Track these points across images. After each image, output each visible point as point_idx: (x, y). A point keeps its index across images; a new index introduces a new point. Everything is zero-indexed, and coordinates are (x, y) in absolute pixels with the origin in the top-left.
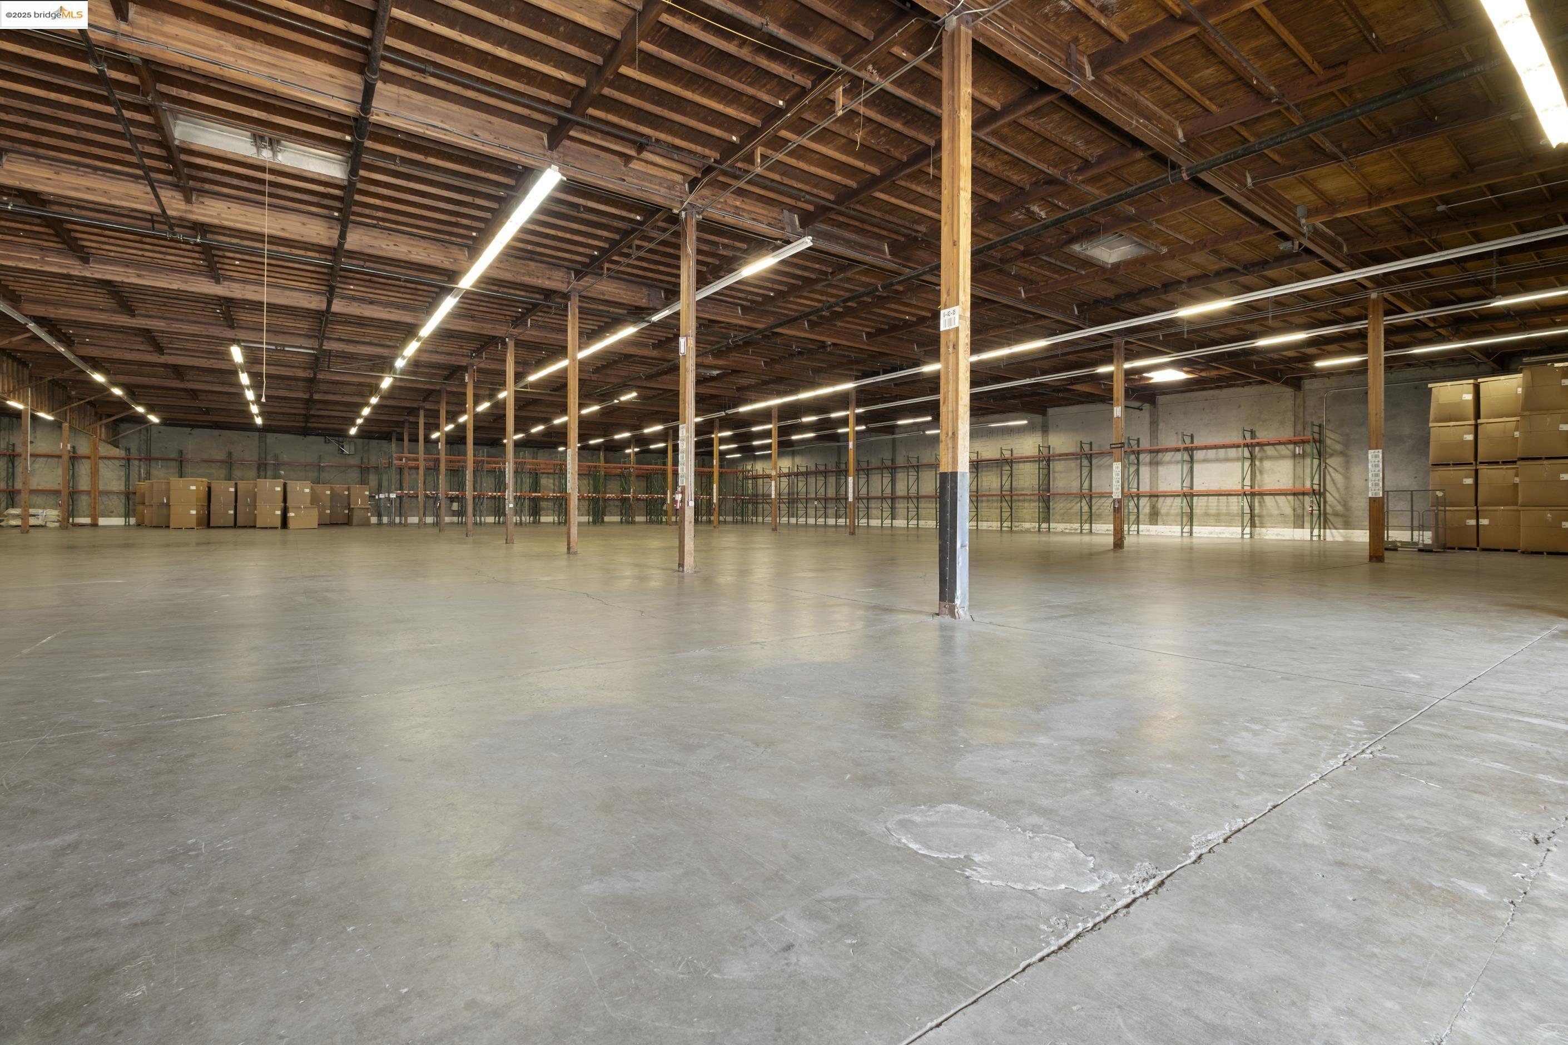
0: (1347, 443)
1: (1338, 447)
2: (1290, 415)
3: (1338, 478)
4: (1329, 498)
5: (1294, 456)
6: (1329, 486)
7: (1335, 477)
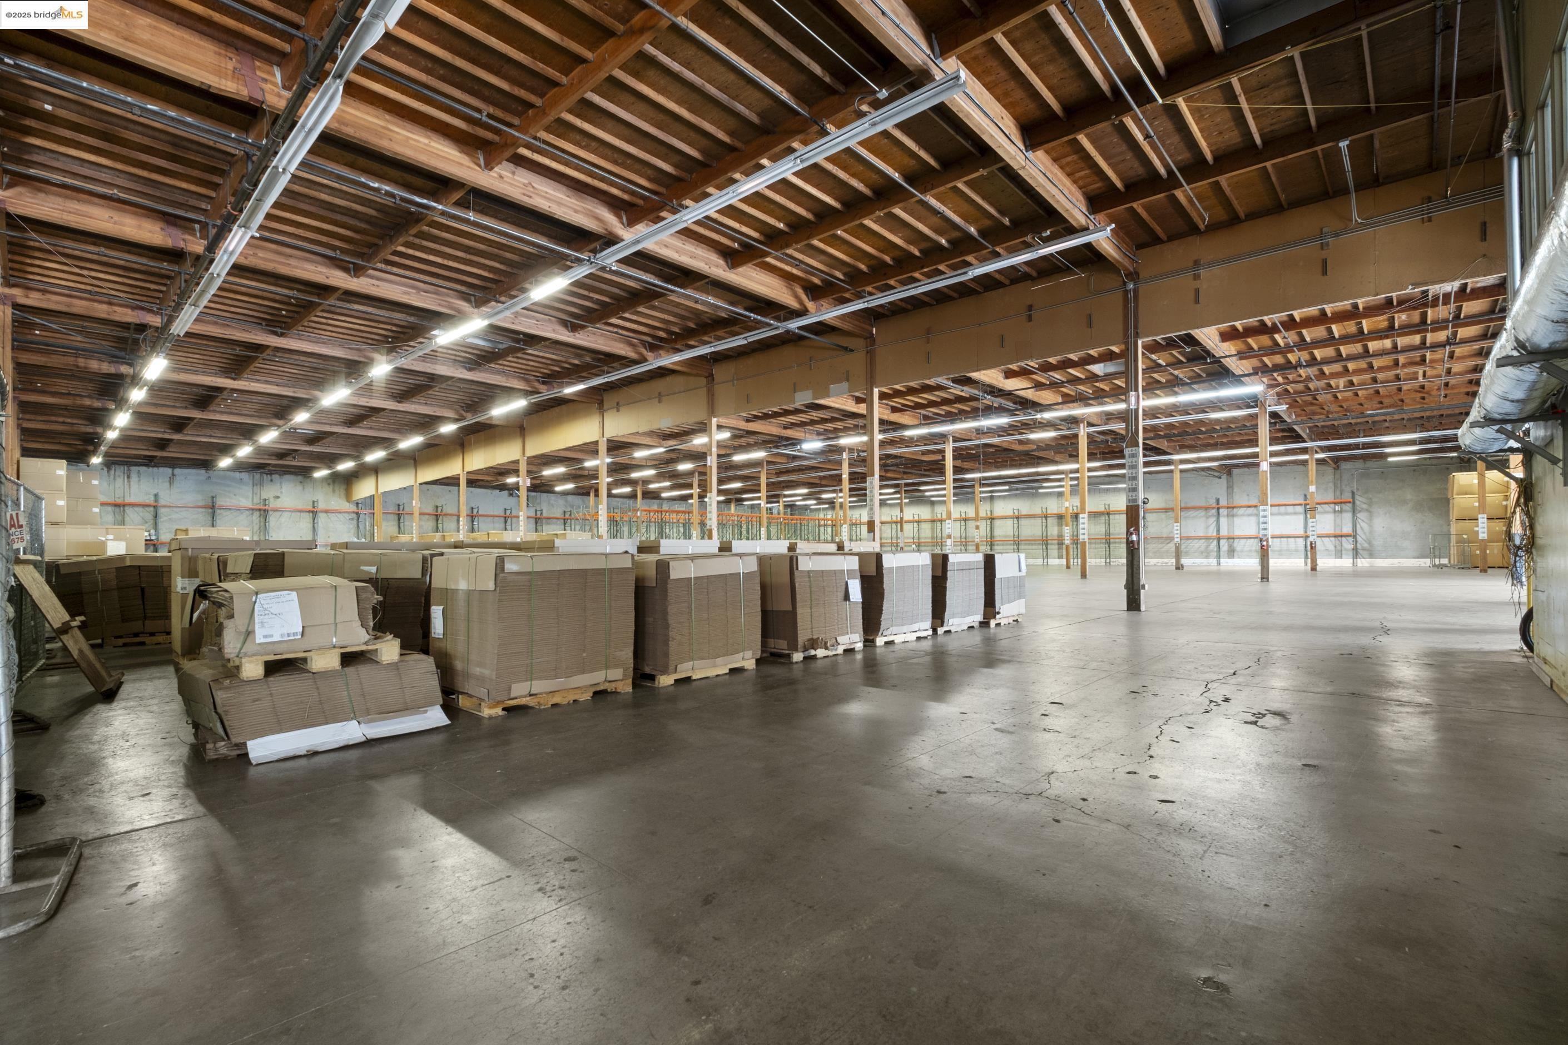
0: (1370, 504)
1: (1365, 506)
2: (1331, 485)
3: (1365, 526)
4: (1359, 538)
5: (1335, 511)
6: (1359, 531)
7: (1363, 525)
